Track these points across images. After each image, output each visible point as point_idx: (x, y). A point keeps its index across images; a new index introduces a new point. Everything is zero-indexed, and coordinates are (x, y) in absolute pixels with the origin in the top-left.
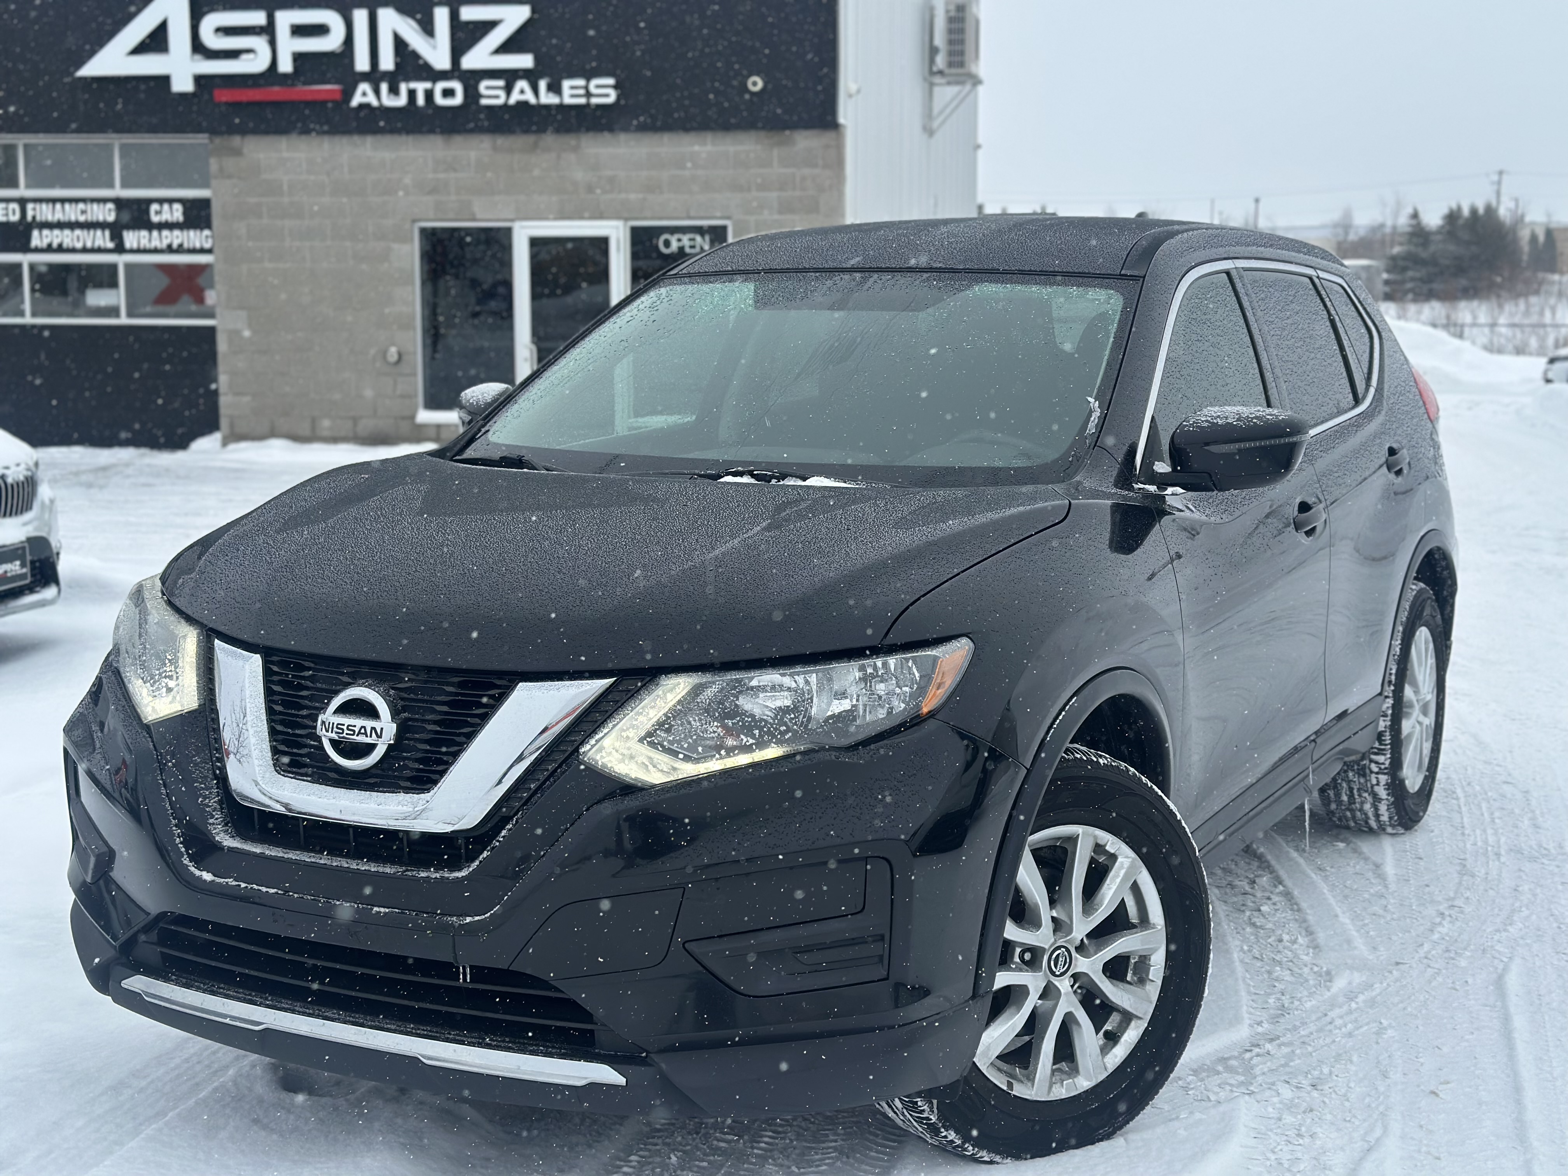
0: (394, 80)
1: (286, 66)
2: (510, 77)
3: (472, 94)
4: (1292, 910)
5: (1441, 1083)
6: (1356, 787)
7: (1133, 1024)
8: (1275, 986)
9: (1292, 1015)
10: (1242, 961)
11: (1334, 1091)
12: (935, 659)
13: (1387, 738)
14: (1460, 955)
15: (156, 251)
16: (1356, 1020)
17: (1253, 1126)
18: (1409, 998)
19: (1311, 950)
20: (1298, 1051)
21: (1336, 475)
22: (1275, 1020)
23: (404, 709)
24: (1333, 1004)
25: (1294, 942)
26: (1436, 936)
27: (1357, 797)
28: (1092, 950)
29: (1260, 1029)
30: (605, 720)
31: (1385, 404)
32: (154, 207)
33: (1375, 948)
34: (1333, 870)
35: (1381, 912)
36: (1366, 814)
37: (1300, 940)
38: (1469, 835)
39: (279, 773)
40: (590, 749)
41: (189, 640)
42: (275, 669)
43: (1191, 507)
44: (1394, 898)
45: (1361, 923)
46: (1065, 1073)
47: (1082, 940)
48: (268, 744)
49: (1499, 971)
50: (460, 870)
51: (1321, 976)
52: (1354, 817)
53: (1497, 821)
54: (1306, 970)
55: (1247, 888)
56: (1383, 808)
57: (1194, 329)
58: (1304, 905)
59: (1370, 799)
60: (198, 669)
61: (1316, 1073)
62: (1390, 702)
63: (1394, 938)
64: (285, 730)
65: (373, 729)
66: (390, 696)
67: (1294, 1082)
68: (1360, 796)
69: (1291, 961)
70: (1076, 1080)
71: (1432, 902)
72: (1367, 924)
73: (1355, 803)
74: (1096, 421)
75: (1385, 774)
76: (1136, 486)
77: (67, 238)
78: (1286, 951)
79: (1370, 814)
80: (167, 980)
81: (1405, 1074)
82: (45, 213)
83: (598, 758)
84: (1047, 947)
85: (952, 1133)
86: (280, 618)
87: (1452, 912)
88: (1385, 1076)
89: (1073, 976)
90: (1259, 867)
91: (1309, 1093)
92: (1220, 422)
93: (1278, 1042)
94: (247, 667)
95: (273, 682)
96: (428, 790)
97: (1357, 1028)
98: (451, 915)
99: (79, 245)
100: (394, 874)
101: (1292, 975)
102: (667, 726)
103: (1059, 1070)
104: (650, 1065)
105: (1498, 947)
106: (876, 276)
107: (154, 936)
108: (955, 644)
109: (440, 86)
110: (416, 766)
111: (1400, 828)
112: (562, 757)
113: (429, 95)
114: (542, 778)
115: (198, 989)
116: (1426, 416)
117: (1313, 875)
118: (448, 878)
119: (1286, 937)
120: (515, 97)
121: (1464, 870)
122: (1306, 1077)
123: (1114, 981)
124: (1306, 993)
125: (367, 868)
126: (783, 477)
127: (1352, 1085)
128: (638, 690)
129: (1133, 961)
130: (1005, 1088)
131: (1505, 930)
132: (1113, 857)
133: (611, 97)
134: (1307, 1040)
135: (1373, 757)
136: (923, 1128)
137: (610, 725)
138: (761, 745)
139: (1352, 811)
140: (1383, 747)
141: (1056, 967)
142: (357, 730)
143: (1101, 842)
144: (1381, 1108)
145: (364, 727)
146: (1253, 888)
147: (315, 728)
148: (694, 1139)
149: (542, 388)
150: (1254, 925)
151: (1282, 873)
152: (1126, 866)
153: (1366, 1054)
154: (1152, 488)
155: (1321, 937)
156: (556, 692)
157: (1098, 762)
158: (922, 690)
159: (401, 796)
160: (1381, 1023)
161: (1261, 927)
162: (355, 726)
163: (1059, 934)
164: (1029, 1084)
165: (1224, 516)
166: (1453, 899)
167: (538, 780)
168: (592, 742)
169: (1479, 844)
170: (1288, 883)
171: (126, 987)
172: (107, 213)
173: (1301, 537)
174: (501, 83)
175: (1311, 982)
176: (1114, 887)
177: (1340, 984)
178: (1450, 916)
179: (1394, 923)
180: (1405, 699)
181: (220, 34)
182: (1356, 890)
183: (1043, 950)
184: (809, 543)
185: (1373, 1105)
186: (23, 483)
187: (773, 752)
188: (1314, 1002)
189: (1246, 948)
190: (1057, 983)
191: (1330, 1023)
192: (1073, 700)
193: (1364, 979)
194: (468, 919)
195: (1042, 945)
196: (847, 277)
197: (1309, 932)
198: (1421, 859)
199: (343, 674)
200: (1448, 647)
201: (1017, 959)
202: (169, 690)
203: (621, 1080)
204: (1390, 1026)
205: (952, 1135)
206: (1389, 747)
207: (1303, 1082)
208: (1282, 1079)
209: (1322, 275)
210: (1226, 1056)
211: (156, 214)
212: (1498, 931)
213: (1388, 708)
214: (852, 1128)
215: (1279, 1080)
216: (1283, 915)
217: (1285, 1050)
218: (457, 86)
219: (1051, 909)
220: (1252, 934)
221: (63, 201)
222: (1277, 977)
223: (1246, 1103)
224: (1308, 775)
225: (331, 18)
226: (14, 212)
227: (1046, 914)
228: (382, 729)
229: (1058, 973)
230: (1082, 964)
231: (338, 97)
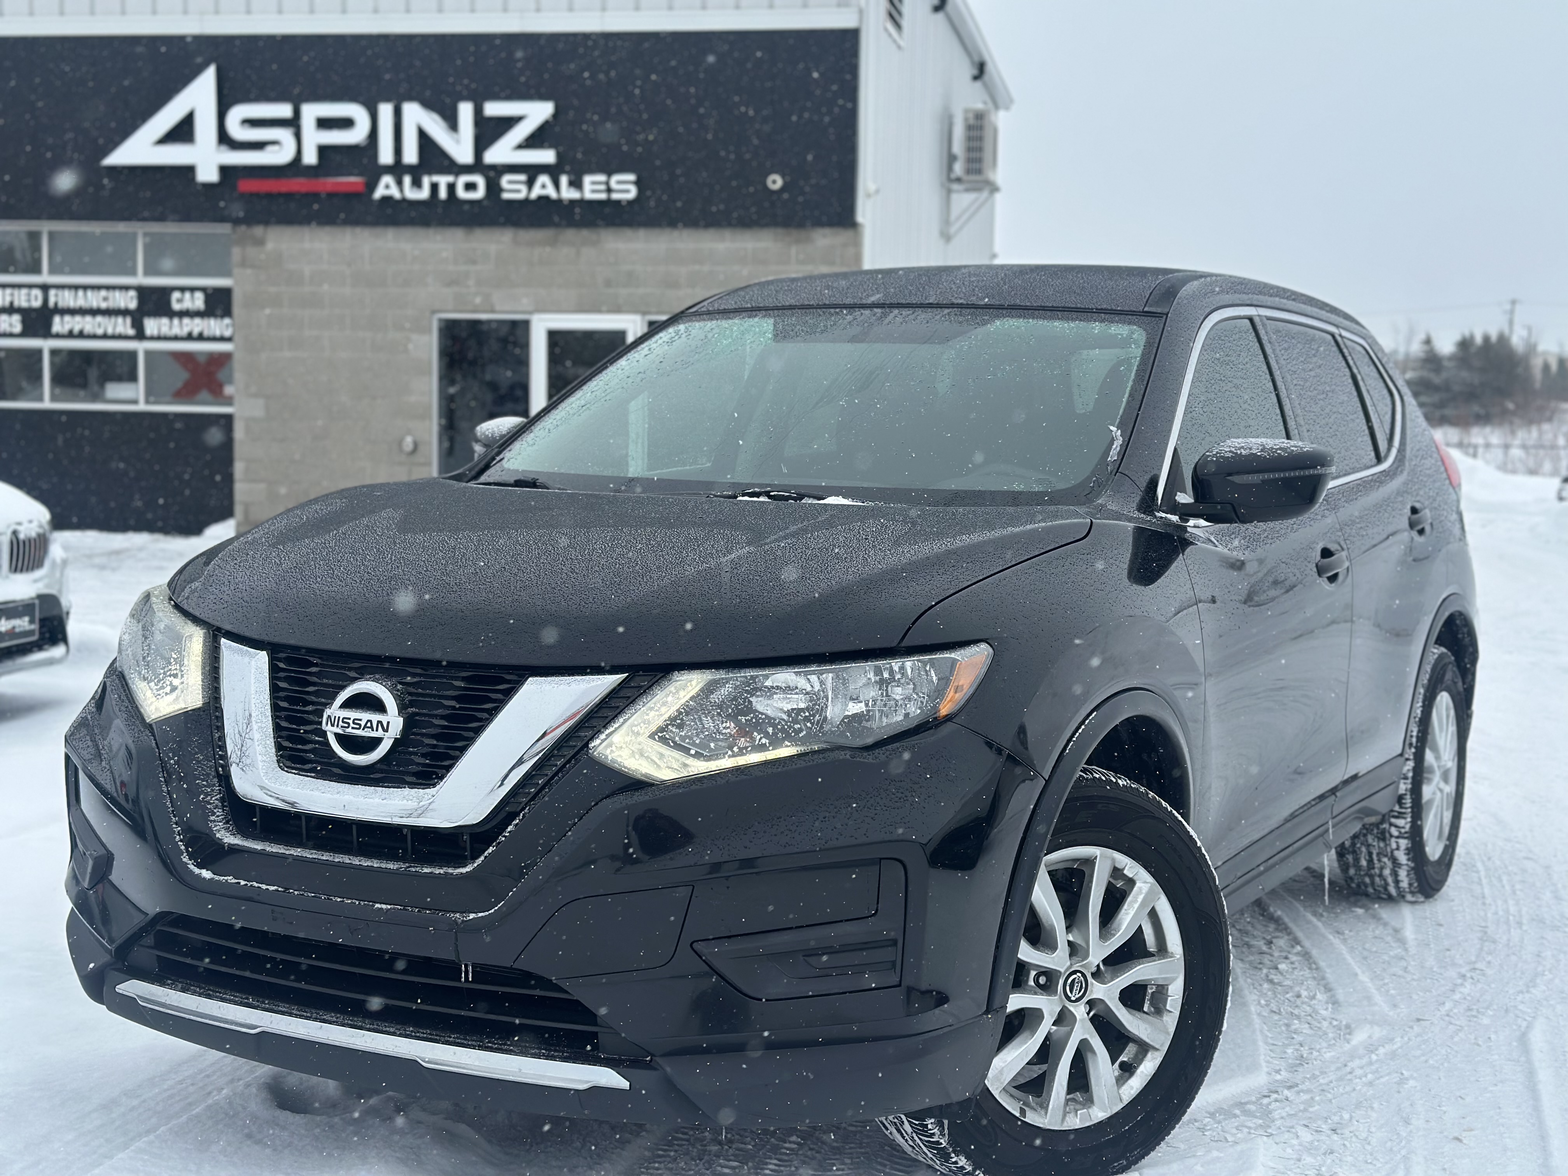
0: (417, 173)
1: (310, 158)
2: (532, 172)
3: (493, 188)
4: (1310, 968)
5: (1464, 1130)
6: (1375, 852)
7: (1149, 1055)
8: (1293, 1038)
9: (1310, 1065)
10: (1259, 1014)
11: (1357, 1137)
12: (954, 661)
13: (1408, 801)
14: (1483, 1014)
15: (176, 338)
16: (1377, 1071)
17: (1272, 1164)
18: (1431, 1051)
19: (1330, 1006)
20: (1317, 1098)
21: (1359, 526)
22: (1293, 1069)
23: (412, 704)
24: (1353, 1055)
25: (1313, 998)
26: (1457, 996)
27: (1376, 861)
28: (1108, 976)
29: (1278, 1077)
30: (616, 716)
31: (1407, 464)
32: (176, 295)
33: (1395, 1006)
34: (1352, 934)
35: (1401, 973)
36: (1385, 880)
37: (1319, 996)
38: (1490, 905)
39: (283, 770)
40: (601, 744)
41: (194, 639)
42: (282, 665)
43: (1213, 539)
44: (1414, 960)
45: (1381, 983)
46: (1080, 1103)
47: (1098, 966)
48: (272, 740)
49: (1523, 1029)
50: (465, 866)
51: (1340, 1029)
52: (1373, 883)
53: (1518, 892)
54: (1325, 1024)
55: (1264, 948)
56: (1403, 874)
57: (1218, 368)
58: (1322, 964)
59: (1389, 864)
60: (203, 668)
61: (1336, 1119)
62: (1411, 764)
63: (1415, 997)
64: (290, 726)
65: (379, 722)
66: (398, 690)
67: (1314, 1126)
68: (1379, 860)
69: (1310, 1015)
70: (1090, 1110)
71: (1454, 964)
72: (1387, 984)
73: (1374, 868)
74: (1118, 449)
75: (1405, 838)
76: (1157, 514)
77: (88, 324)
78: (1304, 1006)
79: (1390, 880)
80: (162, 984)
81: (1427, 1121)
82: (67, 299)
83: (608, 751)
84: (1062, 970)
85: (963, 1158)
86: (288, 616)
87: (1473, 974)
88: (1407, 1122)
89: (1089, 1002)
90: (1276, 929)
91: (1328, 1136)
92: (1244, 452)
93: (1296, 1089)
94: (253, 663)
95: (279, 679)
96: (434, 785)
97: (1378, 1079)
98: (455, 912)
99: (100, 332)
100: (397, 869)
101: (1311, 1028)
102: (679, 721)
103: (1073, 1100)
104: (655, 1069)
105: (1521, 1007)
106: (896, 311)
107: (149, 940)
108: (973, 649)
109: (463, 179)
110: (421, 760)
111: (1419, 895)
112: (572, 752)
113: (451, 187)
114: (550, 774)
115: (194, 993)
116: (1447, 482)
117: (1331, 937)
118: (452, 874)
119: (1304, 993)
120: (536, 192)
121: (1485, 936)
122: (1326, 1122)
123: (1131, 1010)
124: (1324, 1044)
125: (370, 864)
126: (801, 497)
127: (1373, 1129)
128: (650, 687)
129: (1150, 991)
130: (1018, 1115)
131: (1528, 992)
132: (1131, 882)
133: (632, 193)
134: (1325, 1087)
135: (1393, 820)
136: (934, 1154)
137: (621, 720)
138: (775, 743)
139: (1372, 877)
140: (1403, 810)
141: (1071, 992)
142: (363, 723)
143: (1118, 866)
144: (1403, 1152)
145: (371, 721)
146: (1270, 948)
147: (320, 723)
148: (697, 1165)
149: (558, 417)
150: (1271, 981)
151: (1300, 935)
152: (1144, 891)
153: (1388, 1102)
154: (1174, 518)
155: (1340, 994)
156: (567, 687)
157: (1117, 783)
158: (939, 692)
159: (407, 791)
160: (1402, 1074)
161: (1279, 984)
162: (360, 720)
163: (1075, 959)
164: (1043, 1112)
165: (1246, 552)
166: (1475, 963)
167: (547, 775)
168: (603, 736)
169: (1501, 913)
170: (1307, 944)
171: (121, 992)
172: (128, 300)
173: (1323, 583)
174: (523, 177)
175: (1331, 1035)
176: (1132, 913)
177: (1360, 1037)
178: (1472, 978)
179: (1415, 983)
180: (1426, 764)
181: (246, 125)
182: (1376, 952)
183: (1057, 974)
184: (827, 550)
185: (1395, 1149)
186: (35, 540)
187: (786, 751)
188: (1333, 1054)
189: (1263, 1002)
190: (1072, 1009)
191: (1350, 1073)
192: (1093, 715)
193: (1385, 1032)
194: (472, 916)
195: (1058, 969)
196: (867, 312)
197: (1328, 989)
198: (1441, 925)
199: (350, 669)
200: (1469, 716)
201: (1031, 983)
202: (174, 689)
203: (624, 1084)
204: (1412, 1077)
205: (962, 1161)
206: (1409, 810)
207: (1323, 1126)
208: (1302, 1123)
209: (1344, 333)
210: (1243, 1101)
211: (177, 302)
212: (1521, 992)
213: (1408, 770)
214: (859, 1158)
215: (1297, 1124)
216: (1302, 973)
217: (1305, 1097)
218: (480, 180)
219: (1067, 933)
220: (1269, 990)
221: (85, 288)
222: (1296, 1029)
223: (1265, 1143)
224: (1327, 831)
225: (356, 111)
226: (36, 298)
227: (1062, 937)
228: (388, 723)
229: (1073, 999)
230: (1098, 990)
231: (361, 189)
